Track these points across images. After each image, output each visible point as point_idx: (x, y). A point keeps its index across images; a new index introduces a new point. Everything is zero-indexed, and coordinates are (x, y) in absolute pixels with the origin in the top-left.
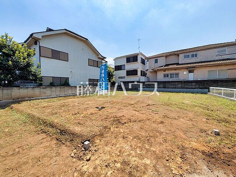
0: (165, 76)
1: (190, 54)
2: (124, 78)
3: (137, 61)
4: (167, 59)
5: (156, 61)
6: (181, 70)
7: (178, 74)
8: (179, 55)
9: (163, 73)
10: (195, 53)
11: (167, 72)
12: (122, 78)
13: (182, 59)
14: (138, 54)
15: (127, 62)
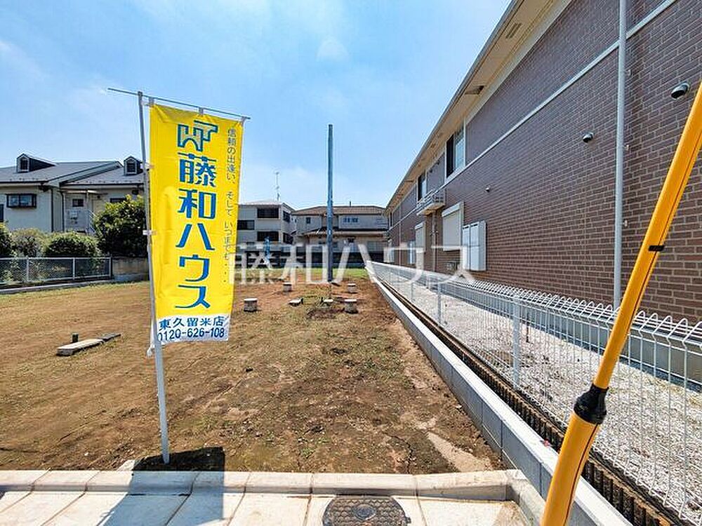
1: (351, 217)
3: (278, 217)
5: (308, 221)
6: (340, 238)
8: (338, 217)
9: (318, 240)
11: (323, 240)
13: (341, 223)
14: (279, 206)
15: (258, 217)
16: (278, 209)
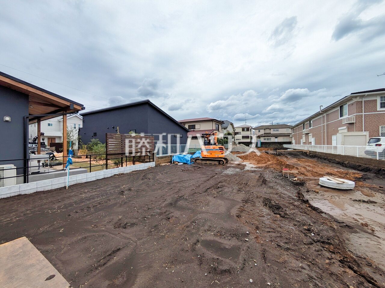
0: (264, 139)
1: (276, 129)
2: (240, 139)
3: (249, 131)
4: (265, 130)
5: (259, 131)
6: (272, 137)
7: (271, 139)
8: (270, 129)
9: (263, 138)
10: (278, 129)
11: (265, 138)
12: (238, 139)
13: (272, 132)
14: (249, 127)
15: (242, 131)
16: (249, 128)
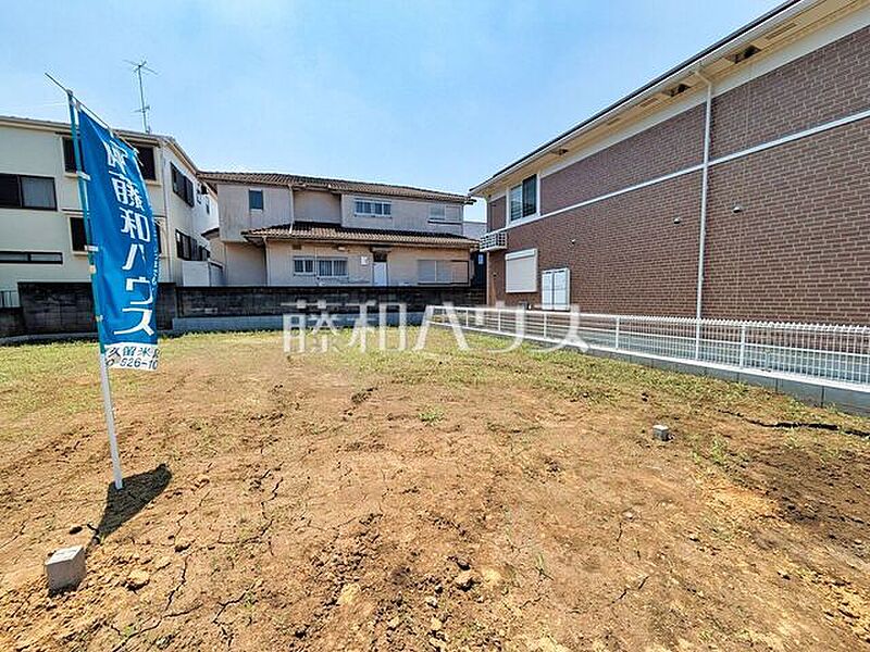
1: (373, 200)
3: (154, 178)
4: (300, 200)
5: (256, 201)
6: (352, 251)
8: (338, 197)
9: (291, 253)
10: (382, 201)
11: (306, 253)
12: (28, 258)
14: (153, 141)
15: (70, 168)
